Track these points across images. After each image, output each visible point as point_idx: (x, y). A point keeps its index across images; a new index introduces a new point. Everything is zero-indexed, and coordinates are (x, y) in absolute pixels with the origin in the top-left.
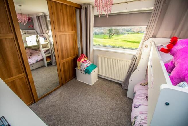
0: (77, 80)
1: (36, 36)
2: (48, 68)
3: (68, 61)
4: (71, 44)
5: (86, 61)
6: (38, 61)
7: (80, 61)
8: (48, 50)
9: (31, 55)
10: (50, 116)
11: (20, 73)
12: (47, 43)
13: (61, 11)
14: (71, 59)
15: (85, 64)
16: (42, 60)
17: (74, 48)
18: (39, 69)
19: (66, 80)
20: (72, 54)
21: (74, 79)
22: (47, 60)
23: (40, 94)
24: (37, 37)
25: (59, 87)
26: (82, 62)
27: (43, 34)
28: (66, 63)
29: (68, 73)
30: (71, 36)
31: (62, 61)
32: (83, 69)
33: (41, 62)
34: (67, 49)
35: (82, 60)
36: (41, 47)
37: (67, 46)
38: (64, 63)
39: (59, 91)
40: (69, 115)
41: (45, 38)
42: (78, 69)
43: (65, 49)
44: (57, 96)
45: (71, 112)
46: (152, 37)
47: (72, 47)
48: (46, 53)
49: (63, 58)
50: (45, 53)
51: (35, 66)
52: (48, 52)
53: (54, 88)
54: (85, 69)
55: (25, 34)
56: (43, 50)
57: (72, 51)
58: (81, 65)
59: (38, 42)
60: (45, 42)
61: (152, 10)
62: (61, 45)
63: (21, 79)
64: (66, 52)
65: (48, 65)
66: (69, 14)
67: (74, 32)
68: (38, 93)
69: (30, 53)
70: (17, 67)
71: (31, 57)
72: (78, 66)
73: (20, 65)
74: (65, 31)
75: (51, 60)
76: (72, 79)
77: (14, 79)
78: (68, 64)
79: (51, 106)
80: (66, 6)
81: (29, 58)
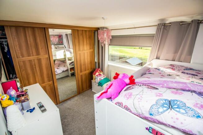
0: (92, 91)
1: (63, 50)
2: (71, 78)
3: (86, 74)
4: (89, 60)
5: (100, 75)
6: (63, 72)
7: (95, 75)
8: (73, 62)
9: (59, 66)
10: (66, 116)
11: (49, 81)
12: (72, 56)
13: (82, 35)
14: (88, 72)
15: (99, 78)
16: (67, 70)
17: (91, 63)
18: (64, 78)
19: (83, 90)
20: (89, 68)
21: (90, 90)
22: (71, 71)
23: (61, 99)
24: (65, 51)
25: (77, 95)
26: (97, 75)
27: (70, 48)
28: (83, 75)
29: (85, 84)
30: (89, 54)
31: (80, 73)
32: (97, 82)
33: (66, 72)
34: (85, 64)
35: (97, 74)
36: (67, 60)
37: (85, 62)
38: (82, 76)
39: (76, 98)
40: (80, 118)
41: (70, 52)
42: (93, 81)
43: (83, 64)
44: (74, 102)
45: (81, 115)
46: (156, 59)
47: (89, 62)
48: (71, 65)
49: (81, 71)
50: (69, 65)
51: (61, 76)
52: (72, 64)
53: (73, 95)
54: (98, 82)
55: (56, 48)
56: (68, 62)
57: (89, 66)
58: (96, 78)
59: (65, 55)
60: (71, 55)
61: (154, 34)
62: (80, 61)
63: (50, 85)
64: (84, 66)
65: (71, 75)
66: (88, 37)
67: (92, 50)
68: (60, 98)
69: (58, 64)
70: (48, 77)
71: (58, 67)
72: (94, 79)
73: (50, 75)
74: (84, 50)
75: (74, 71)
76: (88, 90)
77: (46, 85)
78: (85, 76)
79: (68, 109)
80: (86, 31)
81: (57, 68)
